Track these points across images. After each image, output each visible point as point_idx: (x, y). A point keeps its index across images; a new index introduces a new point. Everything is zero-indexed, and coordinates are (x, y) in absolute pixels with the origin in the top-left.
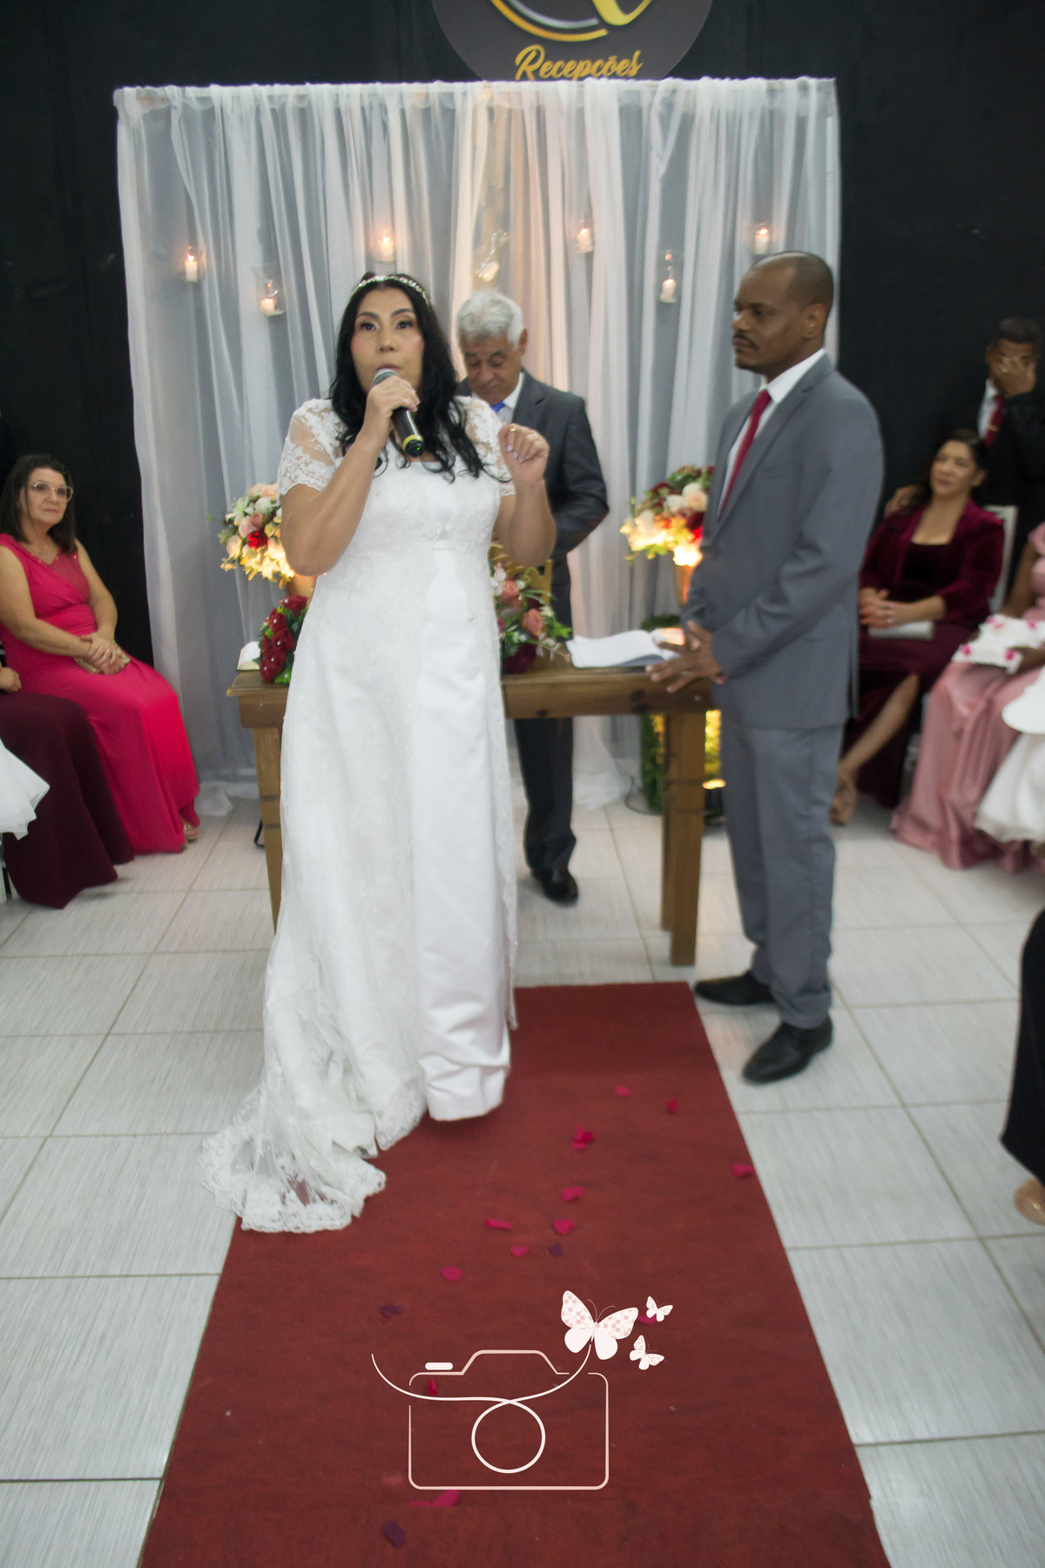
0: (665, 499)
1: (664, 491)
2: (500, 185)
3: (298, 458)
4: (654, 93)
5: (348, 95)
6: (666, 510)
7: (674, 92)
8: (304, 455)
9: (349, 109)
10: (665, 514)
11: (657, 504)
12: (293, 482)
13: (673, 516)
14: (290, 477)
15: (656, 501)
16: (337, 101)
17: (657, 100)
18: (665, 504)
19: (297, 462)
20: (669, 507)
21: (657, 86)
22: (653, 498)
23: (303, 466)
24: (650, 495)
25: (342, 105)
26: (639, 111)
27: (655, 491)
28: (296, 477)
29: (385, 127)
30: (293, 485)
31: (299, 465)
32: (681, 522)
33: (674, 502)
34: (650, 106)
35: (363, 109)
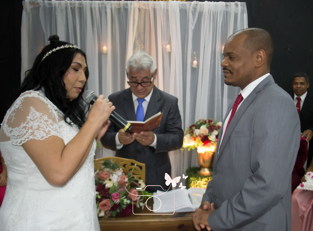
0: (194, 131)
1: (194, 128)
2: (142, 31)
3: (47, 121)
4: (190, 5)
5: (95, 3)
6: (194, 134)
7: (197, 5)
8: (49, 120)
9: (95, 8)
10: (194, 136)
11: (192, 133)
12: (47, 134)
13: (197, 137)
14: (44, 131)
15: (191, 131)
16: (91, 6)
17: (191, 7)
18: (194, 132)
19: (46, 123)
20: (195, 133)
21: (191, 3)
22: (190, 130)
23: (50, 126)
24: (189, 129)
25: (93, 6)
26: (186, 10)
27: (191, 127)
28: (49, 131)
29: (106, 13)
30: (49, 135)
31: (47, 125)
32: (200, 139)
33: (197, 132)
34: (189, 9)
35: (99, 8)
